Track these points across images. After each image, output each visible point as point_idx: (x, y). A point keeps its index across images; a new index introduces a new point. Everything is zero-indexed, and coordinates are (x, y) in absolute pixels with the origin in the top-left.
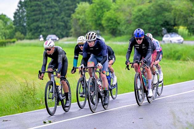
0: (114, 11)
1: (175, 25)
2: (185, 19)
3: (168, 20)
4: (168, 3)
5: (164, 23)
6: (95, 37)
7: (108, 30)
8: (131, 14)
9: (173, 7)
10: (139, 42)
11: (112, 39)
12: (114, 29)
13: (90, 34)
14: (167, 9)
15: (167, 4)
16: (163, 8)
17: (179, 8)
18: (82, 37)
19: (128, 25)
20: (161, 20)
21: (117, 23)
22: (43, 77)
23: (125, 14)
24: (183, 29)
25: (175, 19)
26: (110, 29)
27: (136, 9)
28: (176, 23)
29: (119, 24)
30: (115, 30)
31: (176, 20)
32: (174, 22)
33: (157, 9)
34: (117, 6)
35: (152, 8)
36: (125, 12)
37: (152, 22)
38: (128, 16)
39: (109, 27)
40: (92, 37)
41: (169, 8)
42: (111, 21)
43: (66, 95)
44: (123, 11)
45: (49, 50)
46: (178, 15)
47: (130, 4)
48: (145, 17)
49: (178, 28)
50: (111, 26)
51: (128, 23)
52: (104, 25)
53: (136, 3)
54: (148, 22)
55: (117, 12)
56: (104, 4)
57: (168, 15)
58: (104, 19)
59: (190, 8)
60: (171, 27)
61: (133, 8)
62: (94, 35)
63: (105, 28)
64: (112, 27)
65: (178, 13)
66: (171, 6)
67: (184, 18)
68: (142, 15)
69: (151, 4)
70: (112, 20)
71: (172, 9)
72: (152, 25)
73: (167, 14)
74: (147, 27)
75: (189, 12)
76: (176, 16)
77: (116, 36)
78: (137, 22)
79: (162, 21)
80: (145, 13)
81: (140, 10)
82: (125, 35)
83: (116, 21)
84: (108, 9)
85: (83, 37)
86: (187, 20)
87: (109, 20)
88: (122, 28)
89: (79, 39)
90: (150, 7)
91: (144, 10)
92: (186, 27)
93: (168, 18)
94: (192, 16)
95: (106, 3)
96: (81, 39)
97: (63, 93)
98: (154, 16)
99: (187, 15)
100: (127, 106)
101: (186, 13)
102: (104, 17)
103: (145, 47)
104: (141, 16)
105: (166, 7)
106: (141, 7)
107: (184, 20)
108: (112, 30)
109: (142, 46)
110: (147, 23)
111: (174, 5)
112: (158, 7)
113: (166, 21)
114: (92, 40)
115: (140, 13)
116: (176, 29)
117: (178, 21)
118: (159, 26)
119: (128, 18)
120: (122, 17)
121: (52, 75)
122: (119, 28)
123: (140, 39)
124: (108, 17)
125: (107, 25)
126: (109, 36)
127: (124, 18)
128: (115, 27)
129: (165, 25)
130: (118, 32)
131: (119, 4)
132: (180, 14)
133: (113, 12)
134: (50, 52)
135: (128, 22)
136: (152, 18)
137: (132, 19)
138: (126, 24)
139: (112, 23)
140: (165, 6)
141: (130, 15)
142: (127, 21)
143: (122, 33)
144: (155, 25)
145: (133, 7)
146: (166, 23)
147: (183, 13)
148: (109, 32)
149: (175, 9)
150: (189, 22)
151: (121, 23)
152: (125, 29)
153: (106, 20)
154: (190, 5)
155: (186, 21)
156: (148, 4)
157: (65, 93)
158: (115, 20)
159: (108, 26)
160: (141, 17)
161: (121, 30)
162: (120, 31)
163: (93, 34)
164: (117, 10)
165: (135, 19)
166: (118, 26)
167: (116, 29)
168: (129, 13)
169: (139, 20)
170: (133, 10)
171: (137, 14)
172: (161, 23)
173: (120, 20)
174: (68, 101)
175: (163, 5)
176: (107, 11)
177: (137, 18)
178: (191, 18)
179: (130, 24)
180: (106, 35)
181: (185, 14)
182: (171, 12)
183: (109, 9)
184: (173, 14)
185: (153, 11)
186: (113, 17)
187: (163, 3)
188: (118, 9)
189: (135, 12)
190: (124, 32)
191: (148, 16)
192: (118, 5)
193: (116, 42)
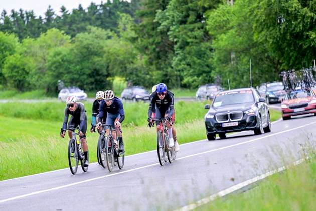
0: (20, 54)
1: (108, 75)
2: (123, 66)
3: (98, 67)
4: (99, 43)
5: (93, 73)
6: (113, 96)
7: (12, 82)
8: (45, 60)
9: (106, 49)
10: (161, 97)
11: (19, 95)
12: (20, 81)
13: (107, 93)
14: (97, 52)
15: (97, 45)
16: (90, 51)
17: (115, 51)
18: (100, 92)
19: (41, 75)
20: (88, 68)
21: (24, 73)
22: (64, 135)
23: (36, 60)
24: (121, 81)
25: (108, 67)
26: (15, 81)
27: (52, 52)
28: (110, 72)
29: (27, 73)
30: (21, 83)
31: (110, 68)
32: (107, 71)
33: (82, 53)
34: (25, 49)
35: (75, 51)
36: (36, 56)
37: (75, 71)
38: (40, 62)
39: (14, 79)
40: (110, 96)
41: (100, 51)
42: (16, 70)
43: (86, 154)
44: (34, 55)
45: (72, 106)
46: (112, 61)
47: (44, 44)
48: (66, 63)
49: (113, 80)
50: (16, 76)
51: (41, 73)
52: (6, 76)
53: (52, 44)
54: (70, 70)
55: (24, 56)
56: (5, 44)
57: (98, 61)
58: (5, 66)
59: (130, 50)
60: (103, 79)
61: (47, 51)
62: (112, 94)
63: (8, 79)
64: (18, 78)
65: (112, 58)
66: (102, 48)
67: (121, 66)
68: (60, 61)
69: (74, 45)
70: (18, 68)
71: (105, 52)
72: (75, 74)
73: (96, 59)
74: (68, 78)
75: (129, 56)
76: (110, 62)
77: (23, 92)
78: (54, 71)
79: (90, 69)
80: (65, 58)
81: (58, 54)
82: (36, 89)
83: (23, 70)
84: (10, 53)
85: (102, 92)
86: (126, 68)
87: (13, 68)
88: (32, 80)
89: (99, 95)
90: (72, 50)
91: (64, 53)
92: (124, 79)
93: (98, 64)
94: (132, 62)
95: (7, 43)
96: (100, 94)
97: (82, 152)
98: (78, 62)
99: (126, 61)
100: (39, 192)
101: (124, 58)
102: (6, 63)
103: (167, 103)
104: (60, 63)
105: (95, 50)
106: (60, 49)
107: (122, 68)
108: (17, 82)
109: (164, 102)
110: (68, 73)
111: (107, 46)
112: (85, 50)
113: (95, 70)
114: (110, 99)
115: (58, 58)
116: (110, 81)
117: (113, 69)
118: (85, 77)
119: (41, 65)
120: (32, 64)
121: (73, 133)
122: (28, 79)
123: (163, 95)
124: (11, 64)
125: (9, 75)
126: (14, 91)
127: (35, 65)
128: (21, 78)
129: (95, 74)
130: (26, 85)
131: (27, 44)
132: (116, 60)
133: (19, 56)
134: (73, 108)
135: (41, 71)
136: (76, 66)
137: (47, 67)
138: (38, 73)
139: (17, 72)
140: (94, 48)
141: (43, 61)
142: (39, 69)
143: (31, 86)
144: (80, 75)
145: (48, 49)
146: (95, 72)
147: (121, 58)
148: (13, 85)
149: (109, 52)
150: (128, 71)
151: (30, 73)
152: (37, 81)
153: (9, 68)
154: (129, 47)
155: (124, 69)
156: (70, 44)
157: (84, 152)
158: (21, 68)
159: (11, 77)
160: (60, 65)
161: (31, 83)
162: (29, 84)
163: (111, 92)
164: (25, 54)
165: (50, 66)
166: (26, 77)
167: (22, 80)
168: (42, 58)
169: (56, 68)
170: (48, 54)
171: (55, 59)
172: (88, 72)
173: (29, 68)
174: (86, 161)
175: (90, 46)
176: (10, 55)
177: (54, 66)
178: (132, 64)
179: (44, 75)
180: (9, 90)
181: (122, 59)
182: (102, 57)
183: (12, 52)
184: (105, 59)
185: (76, 54)
186: (18, 64)
187: (91, 44)
188: (25, 52)
189: (51, 56)
190: (35, 86)
191: (69, 62)
192: (25, 46)
193: (25, 99)
